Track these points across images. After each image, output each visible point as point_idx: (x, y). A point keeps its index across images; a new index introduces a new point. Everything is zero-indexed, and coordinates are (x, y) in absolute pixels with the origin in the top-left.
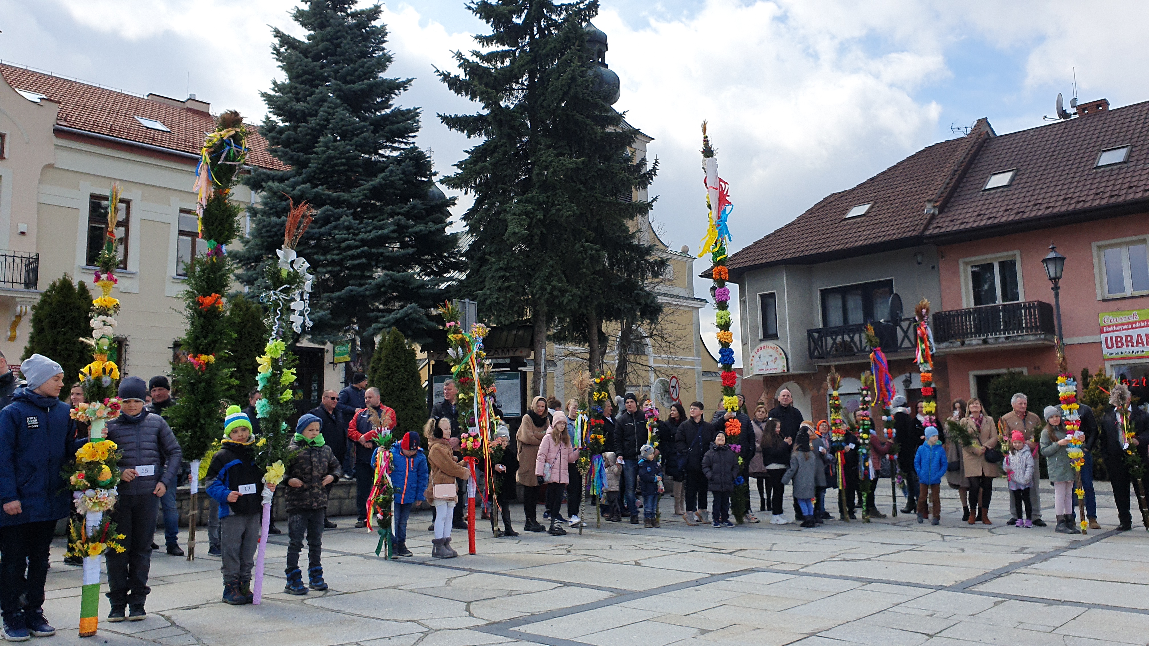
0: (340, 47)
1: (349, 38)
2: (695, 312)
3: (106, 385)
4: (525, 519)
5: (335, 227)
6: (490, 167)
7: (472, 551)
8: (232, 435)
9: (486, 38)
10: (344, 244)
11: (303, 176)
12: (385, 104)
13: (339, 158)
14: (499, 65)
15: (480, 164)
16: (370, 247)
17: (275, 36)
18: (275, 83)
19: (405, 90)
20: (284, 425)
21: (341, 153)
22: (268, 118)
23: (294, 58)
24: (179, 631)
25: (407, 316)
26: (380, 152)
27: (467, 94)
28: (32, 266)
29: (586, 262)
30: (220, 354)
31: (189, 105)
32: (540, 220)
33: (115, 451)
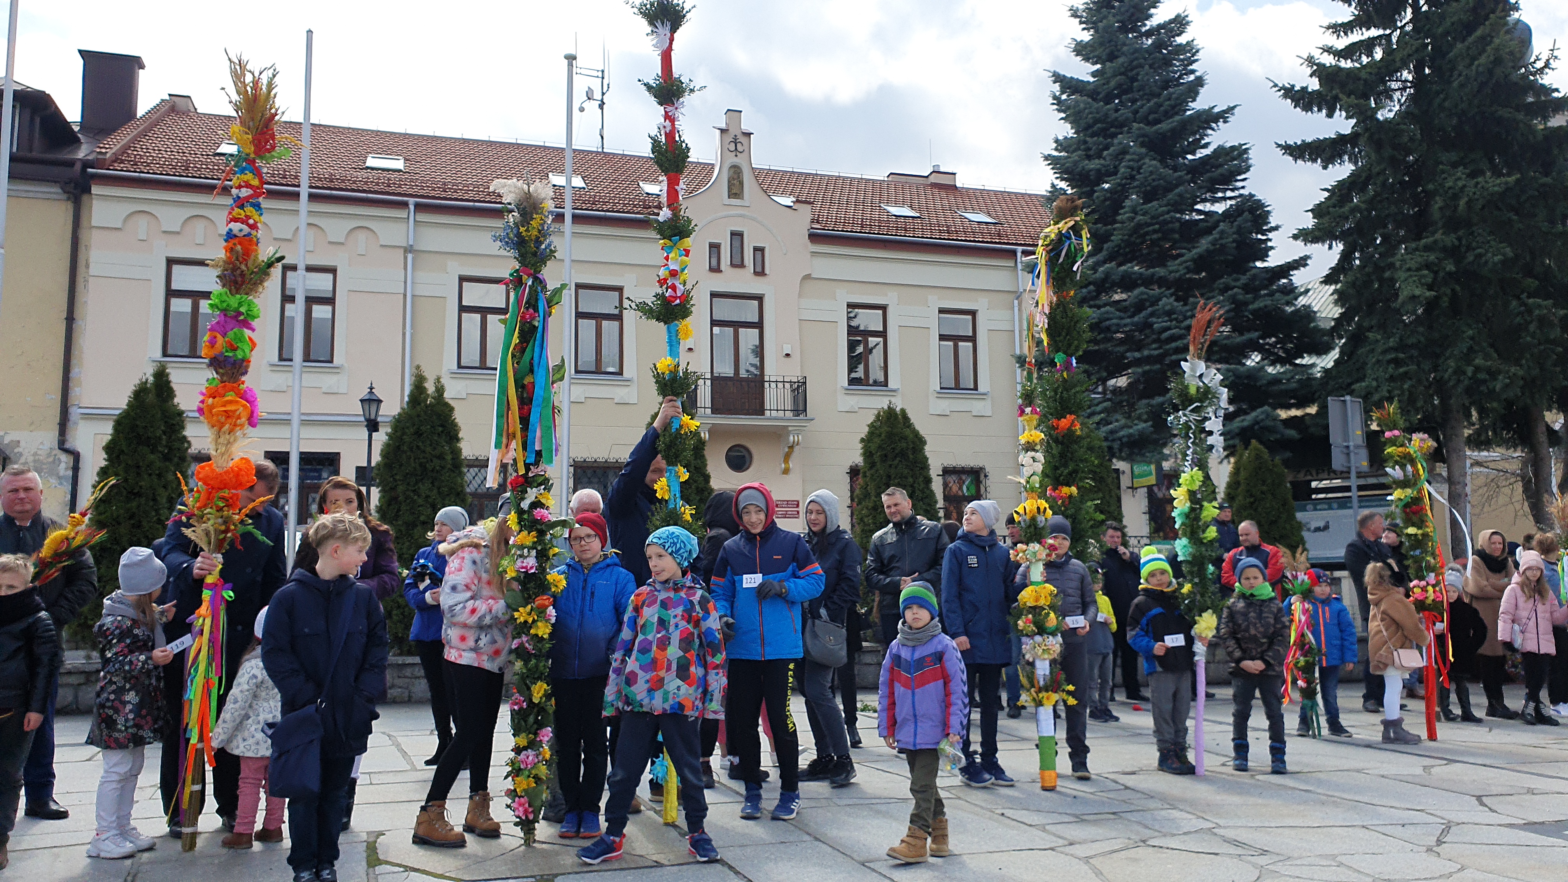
0: (1137, 80)
1: (1146, 66)
3: (1042, 525)
4: (1487, 702)
5: (1152, 315)
6: (1363, 206)
7: (1432, 736)
8: (1150, 579)
9: (1343, 25)
11: (1104, 253)
12: (1198, 144)
13: (1148, 225)
14: (1365, 60)
17: (1055, 82)
18: (1057, 141)
19: (1225, 121)
20: (1211, 568)
21: (1153, 218)
22: (1053, 186)
23: (1082, 105)
24: (1138, 795)
25: (1257, 423)
26: (1198, 207)
27: (1320, 111)
28: (799, 390)
29: (1532, 327)
30: (1081, 484)
31: (933, 179)
32: (1450, 272)
33: (1056, 595)
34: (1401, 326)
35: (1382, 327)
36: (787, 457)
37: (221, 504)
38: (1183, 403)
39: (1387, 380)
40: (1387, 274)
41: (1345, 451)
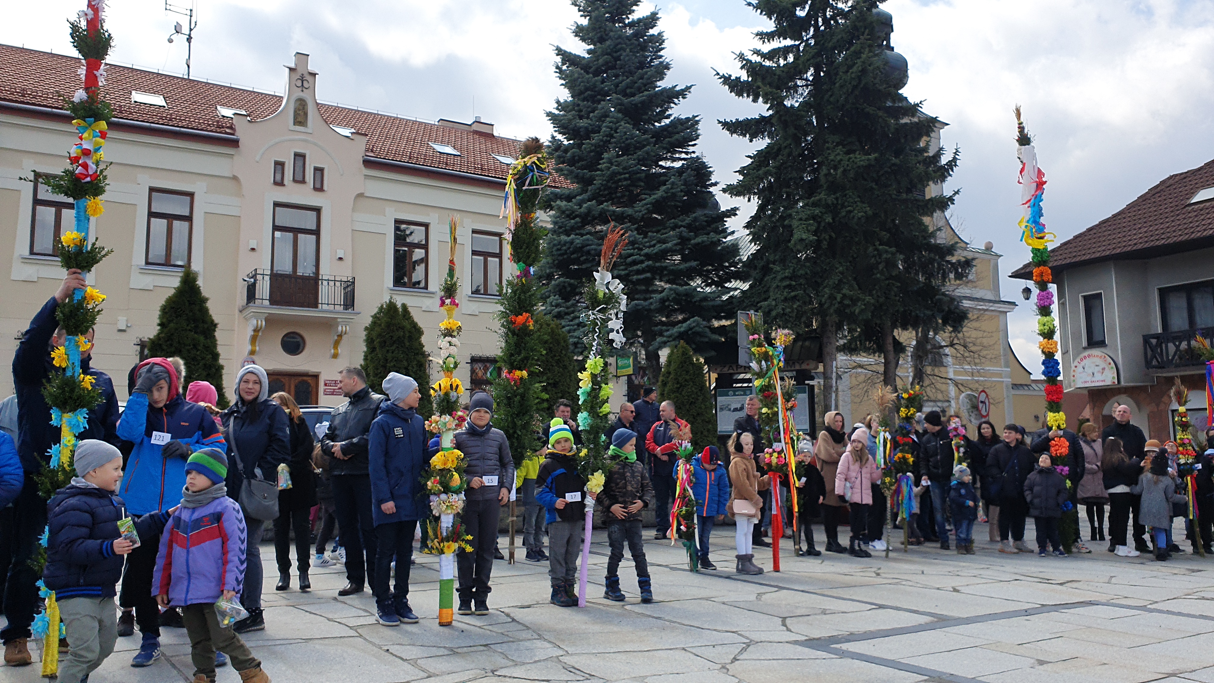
0: (620, 60)
1: (628, 50)
2: (1002, 317)
3: (453, 399)
4: (826, 539)
6: (774, 171)
7: (776, 569)
8: (556, 446)
9: (767, 34)
10: (629, 260)
11: (589, 193)
12: (665, 115)
13: (621, 174)
14: (782, 62)
15: (763, 169)
16: (654, 262)
17: (557, 55)
18: (558, 102)
19: (684, 98)
21: (624, 168)
22: (553, 137)
23: (576, 75)
24: (520, 627)
25: (691, 329)
26: (660, 163)
27: (748, 96)
28: (349, 288)
29: (881, 267)
30: (532, 369)
31: (475, 127)
32: (829, 223)
33: (463, 460)
34: (796, 261)
35: (782, 261)
36: (337, 344)
38: (592, 304)
39: (783, 301)
40: (786, 222)
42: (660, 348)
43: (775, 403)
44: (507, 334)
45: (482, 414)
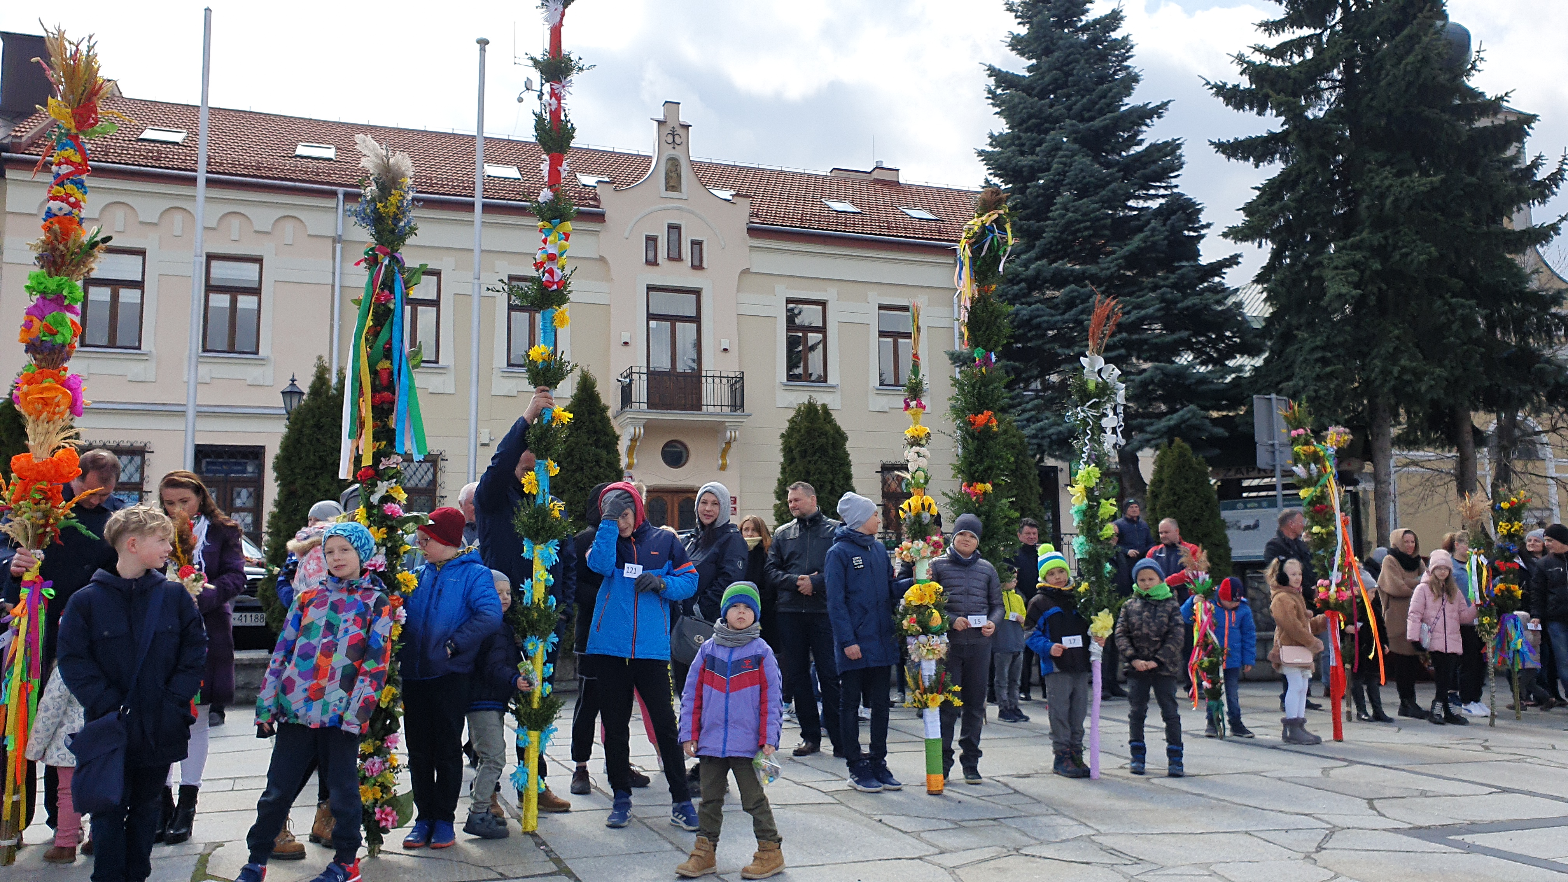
0: (1072, 75)
1: (1083, 61)
3: (927, 521)
4: (1399, 701)
5: (1082, 312)
6: (1293, 204)
7: (1340, 738)
8: (1048, 578)
9: (1274, 23)
11: (1036, 250)
12: (1133, 141)
13: (1080, 222)
14: (1297, 59)
15: (1276, 203)
16: (1130, 333)
17: (990, 76)
18: (991, 136)
19: (1159, 117)
20: (1108, 567)
21: (1084, 214)
22: (987, 181)
23: (1016, 100)
25: (1184, 421)
26: (1131, 203)
27: (1251, 109)
28: (737, 386)
29: (1455, 327)
30: (996, 481)
31: (876, 175)
32: (1376, 272)
33: (942, 594)
34: (1329, 324)
35: (1310, 325)
36: (724, 453)
37: (38, 497)
38: (1081, 398)
39: (1314, 380)
40: (1315, 273)
41: (1270, 449)
42: (1140, 448)
43: (1331, 519)
44: (964, 439)
45: (968, 538)
